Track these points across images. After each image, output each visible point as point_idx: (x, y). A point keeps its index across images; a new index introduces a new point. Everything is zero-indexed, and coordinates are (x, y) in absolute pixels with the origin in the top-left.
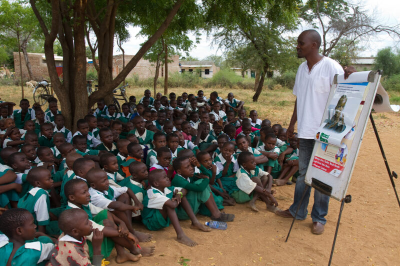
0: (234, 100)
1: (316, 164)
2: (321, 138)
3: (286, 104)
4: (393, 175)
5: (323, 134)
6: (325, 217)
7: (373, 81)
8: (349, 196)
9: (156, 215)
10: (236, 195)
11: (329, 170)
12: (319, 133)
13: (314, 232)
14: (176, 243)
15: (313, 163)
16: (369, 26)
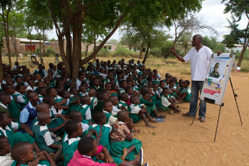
0: (140, 64)
1: (206, 91)
2: (208, 80)
3: (160, 65)
4: (236, 96)
5: (209, 79)
6: (205, 115)
7: (232, 57)
8: (223, 103)
9: (135, 117)
10: (162, 108)
11: (212, 94)
12: (207, 79)
13: (201, 121)
14: (147, 127)
15: (204, 91)
16: (198, 25)
